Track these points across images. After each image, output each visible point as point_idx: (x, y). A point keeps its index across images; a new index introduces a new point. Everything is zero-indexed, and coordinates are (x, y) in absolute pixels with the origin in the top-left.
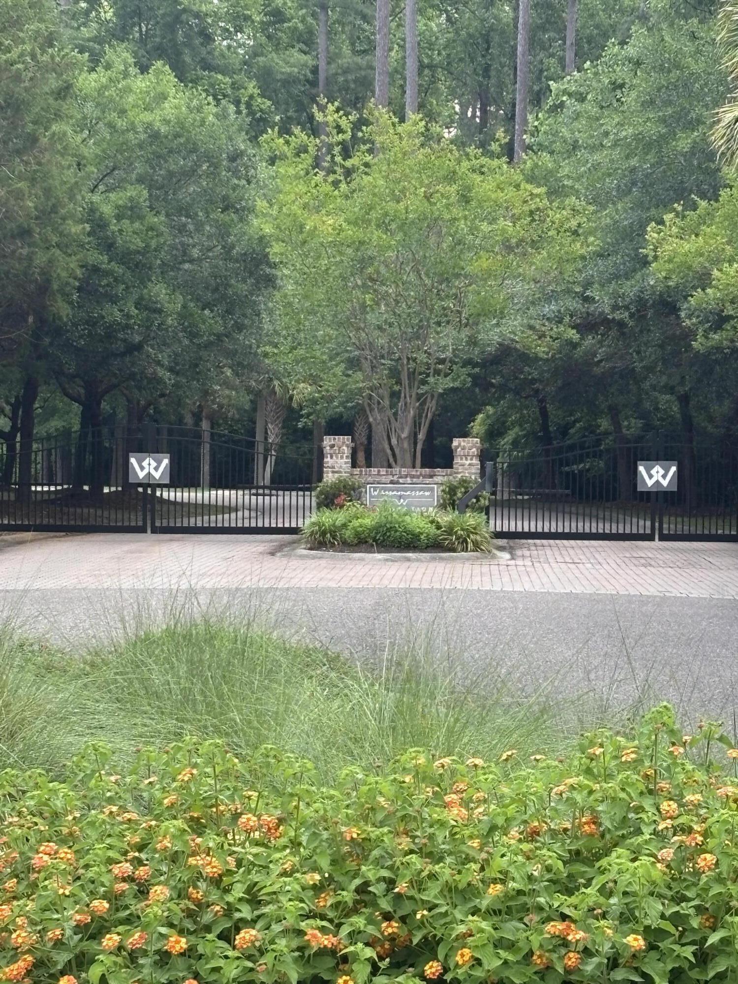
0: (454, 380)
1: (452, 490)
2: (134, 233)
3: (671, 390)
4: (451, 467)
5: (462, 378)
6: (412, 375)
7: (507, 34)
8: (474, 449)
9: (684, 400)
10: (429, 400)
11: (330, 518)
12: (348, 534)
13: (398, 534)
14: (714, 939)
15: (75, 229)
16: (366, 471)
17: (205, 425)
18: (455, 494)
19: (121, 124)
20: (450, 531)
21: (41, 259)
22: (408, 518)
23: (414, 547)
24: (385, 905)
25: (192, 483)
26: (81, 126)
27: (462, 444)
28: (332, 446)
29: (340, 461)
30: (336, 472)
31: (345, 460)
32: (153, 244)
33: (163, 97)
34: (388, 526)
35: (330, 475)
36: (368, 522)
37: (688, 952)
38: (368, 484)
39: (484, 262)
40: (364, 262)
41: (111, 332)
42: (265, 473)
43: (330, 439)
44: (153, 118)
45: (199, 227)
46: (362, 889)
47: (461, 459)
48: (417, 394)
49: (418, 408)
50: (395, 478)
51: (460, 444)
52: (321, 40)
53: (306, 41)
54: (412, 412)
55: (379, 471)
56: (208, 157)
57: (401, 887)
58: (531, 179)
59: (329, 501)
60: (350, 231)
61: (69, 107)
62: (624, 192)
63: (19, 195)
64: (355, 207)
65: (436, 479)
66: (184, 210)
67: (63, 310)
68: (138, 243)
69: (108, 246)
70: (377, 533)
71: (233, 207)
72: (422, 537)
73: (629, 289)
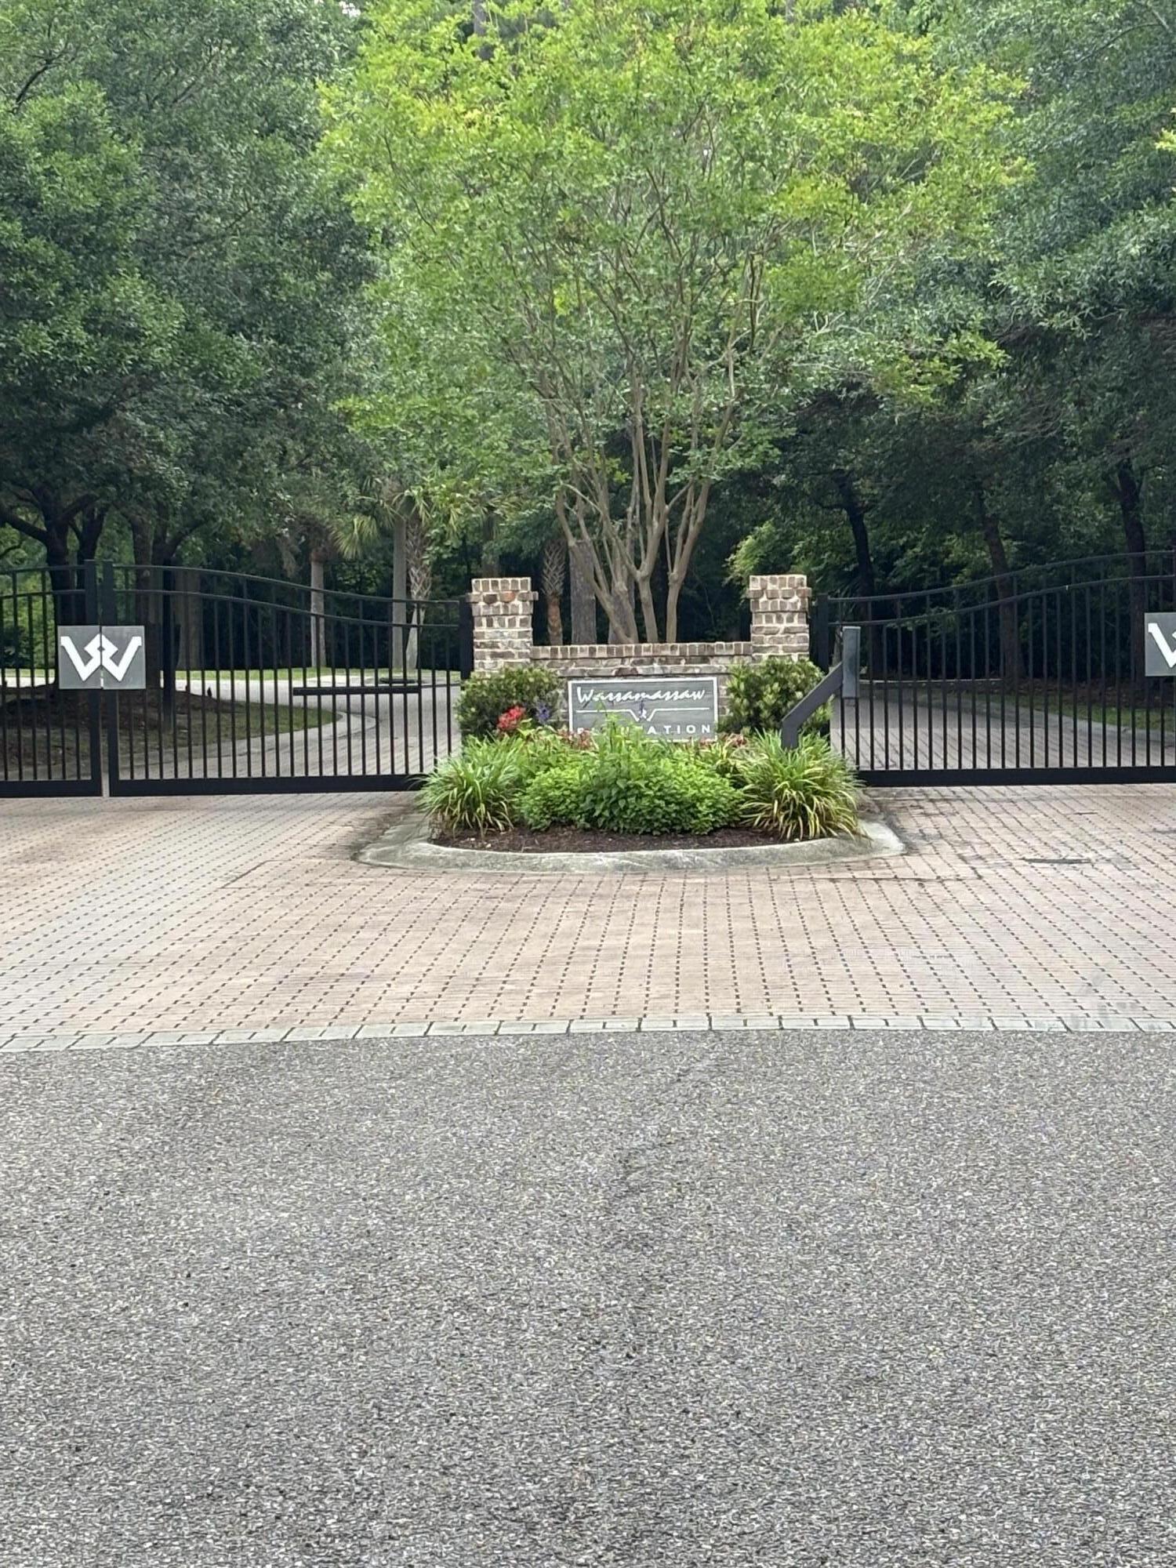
0: (744, 455)
1: (753, 688)
2: (81, 178)
4: (746, 636)
5: (761, 448)
6: (654, 447)
8: (795, 598)
10: (690, 497)
11: (485, 764)
12: (528, 804)
13: (645, 802)
16: (564, 651)
18: (759, 696)
20: (766, 790)
22: (665, 765)
23: (683, 831)
27: (770, 587)
28: (490, 600)
29: (507, 631)
30: (502, 655)
31: (518, 628)
32: (119, 198)
34: (621, 784)
35: (488, 661)
36: (571, 775)
38: (570, 678)
43: (485, 584)
47: (769, 620)
48: (667, 484)
49: (669, 515)
50: (628, 665)
51: (764, 589)
54: (656, 524)
55: (592, 651)
59: (486, 720)
60: (514, 134)
65: (715, 664)
68: (86, 199)
69: (25, 204)
70: (594, 801)
71: (284, 126)
72: (702, 808)
73: (1082, 268)
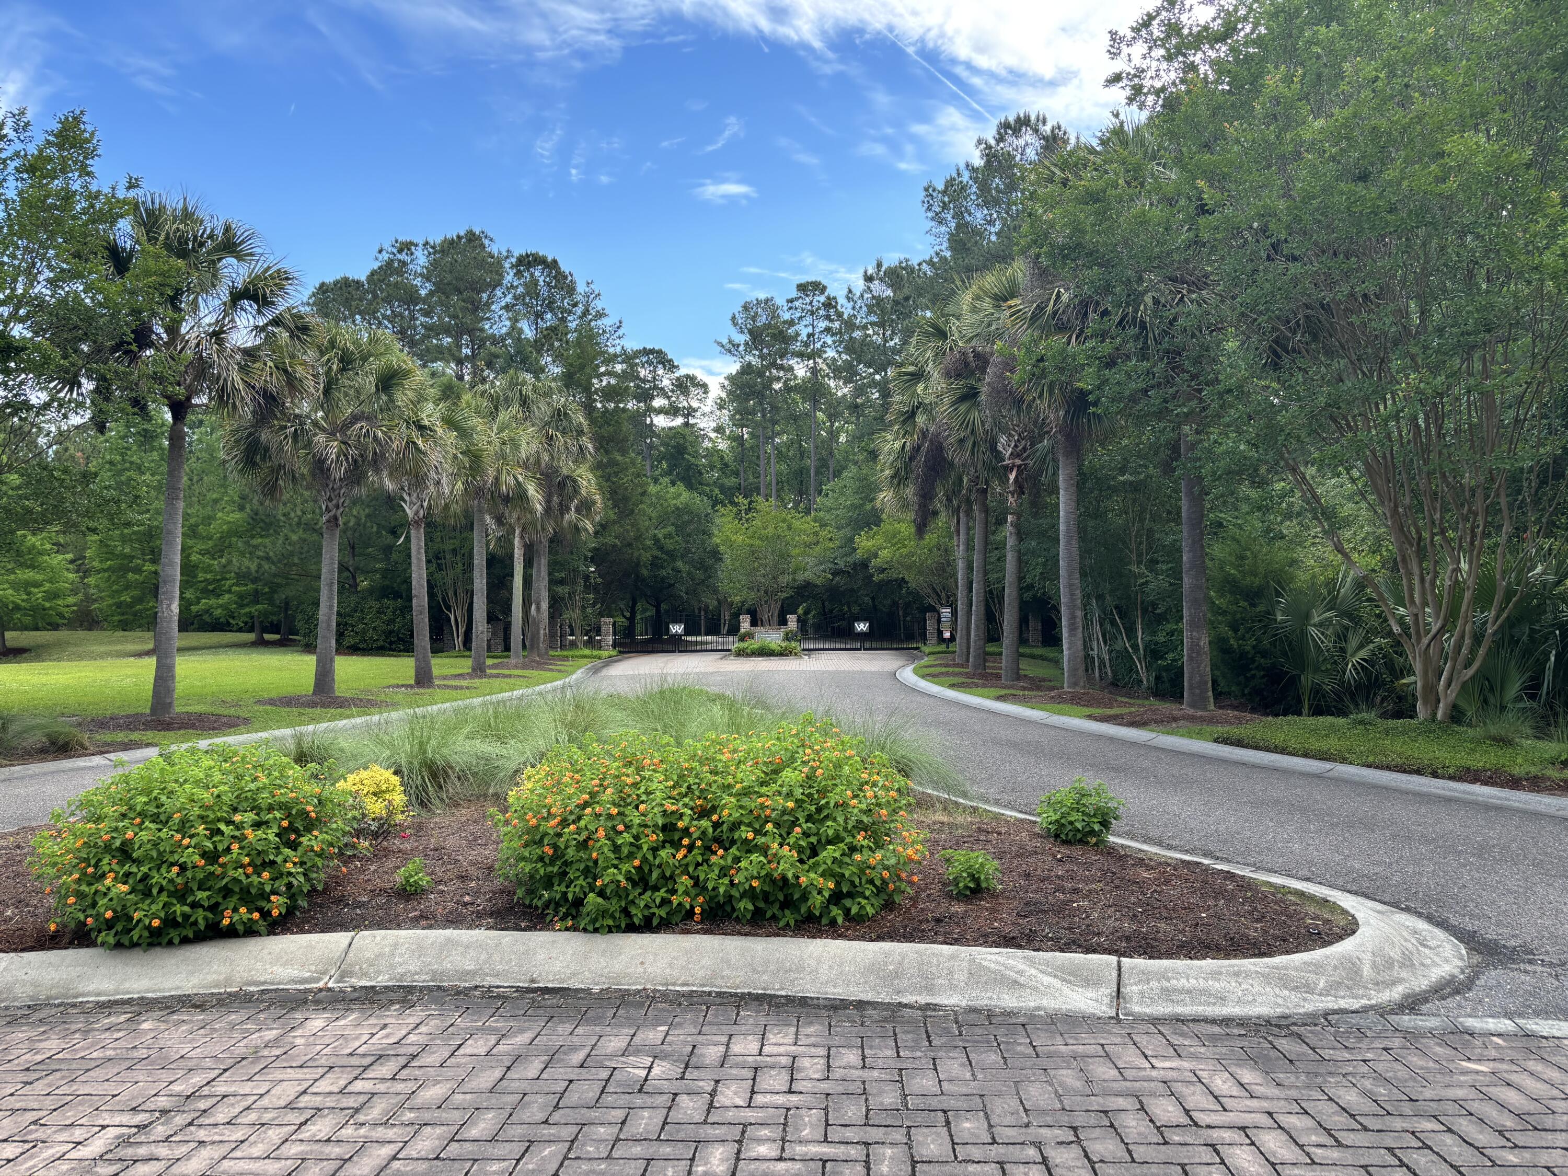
0: (788, 594)
1: (787, 634)
2: (670, 543)
3: (867, 595)
4: (786, 626)
5: (792, 593)
6: (772, 592)
7: (808, 470)
8: (796, 619)
9: (873, 599)
10: (778, 601)
11: (742, 645)
12: (749, 651)
13: (767, 650)
14: (823, 802)
15: (648, 543)
16: (756, 628)
17: (703, 613)
19: (665, 504)
20: (786, 649)
21: (636, 554)
22: (771, 645)
23: (773, 655)
24: (697, 793)
25: (698, 634)
26: (652, 505)
27: (791, 617)
28: (744, 619)
29: (746, 624)
30: (745, 629)
31: (748, 624)
32: (677, 547)
33: (680, 495)
34: (763, 648)
35: (743, 630)
36: (756, 646)
37: (813, 808)
38: (756, 633)
39: (797, 551)
40: (753, 552)
41: (663, 580)
42: (725, 630)
43: (744, 617)
44: (678, 502)
45: (694, 540)
46: (689, 787)
47: (791, 623)
48: (774, 599)
49: (774, 604)
50: (766, 630)
52: (742, 474)
53: (736, 474)
54: (773, 606)
55: (760, 628)
56: (697, 516)
57: (703, 786)
58: (815, 521)
59: (742, 639)
60: (747, 541)
61: (646, 499)
62: (848, 525)
63: (628, 531)
64: (750, 533)
65: (781, 630)
66: (689, 535)
67: (645, 572)
68: (672, 547)
69: (661, 548)
70: (759, 650)
71: (706, 533)
72: (776, 651)
73: (850, 559)
